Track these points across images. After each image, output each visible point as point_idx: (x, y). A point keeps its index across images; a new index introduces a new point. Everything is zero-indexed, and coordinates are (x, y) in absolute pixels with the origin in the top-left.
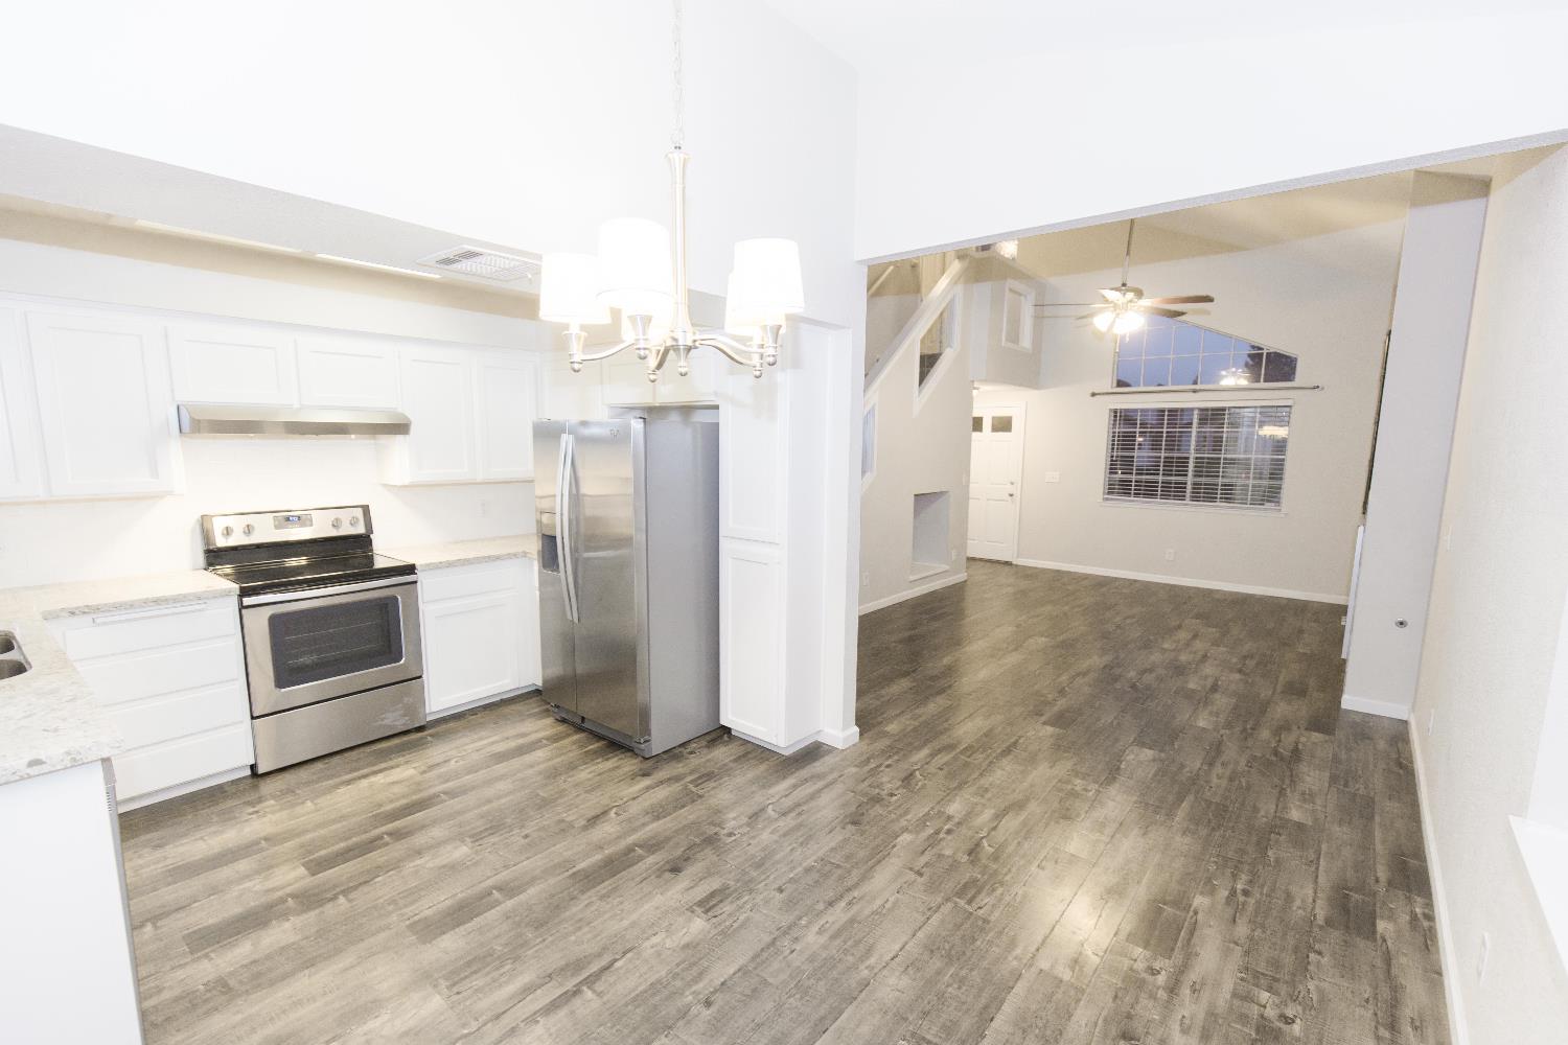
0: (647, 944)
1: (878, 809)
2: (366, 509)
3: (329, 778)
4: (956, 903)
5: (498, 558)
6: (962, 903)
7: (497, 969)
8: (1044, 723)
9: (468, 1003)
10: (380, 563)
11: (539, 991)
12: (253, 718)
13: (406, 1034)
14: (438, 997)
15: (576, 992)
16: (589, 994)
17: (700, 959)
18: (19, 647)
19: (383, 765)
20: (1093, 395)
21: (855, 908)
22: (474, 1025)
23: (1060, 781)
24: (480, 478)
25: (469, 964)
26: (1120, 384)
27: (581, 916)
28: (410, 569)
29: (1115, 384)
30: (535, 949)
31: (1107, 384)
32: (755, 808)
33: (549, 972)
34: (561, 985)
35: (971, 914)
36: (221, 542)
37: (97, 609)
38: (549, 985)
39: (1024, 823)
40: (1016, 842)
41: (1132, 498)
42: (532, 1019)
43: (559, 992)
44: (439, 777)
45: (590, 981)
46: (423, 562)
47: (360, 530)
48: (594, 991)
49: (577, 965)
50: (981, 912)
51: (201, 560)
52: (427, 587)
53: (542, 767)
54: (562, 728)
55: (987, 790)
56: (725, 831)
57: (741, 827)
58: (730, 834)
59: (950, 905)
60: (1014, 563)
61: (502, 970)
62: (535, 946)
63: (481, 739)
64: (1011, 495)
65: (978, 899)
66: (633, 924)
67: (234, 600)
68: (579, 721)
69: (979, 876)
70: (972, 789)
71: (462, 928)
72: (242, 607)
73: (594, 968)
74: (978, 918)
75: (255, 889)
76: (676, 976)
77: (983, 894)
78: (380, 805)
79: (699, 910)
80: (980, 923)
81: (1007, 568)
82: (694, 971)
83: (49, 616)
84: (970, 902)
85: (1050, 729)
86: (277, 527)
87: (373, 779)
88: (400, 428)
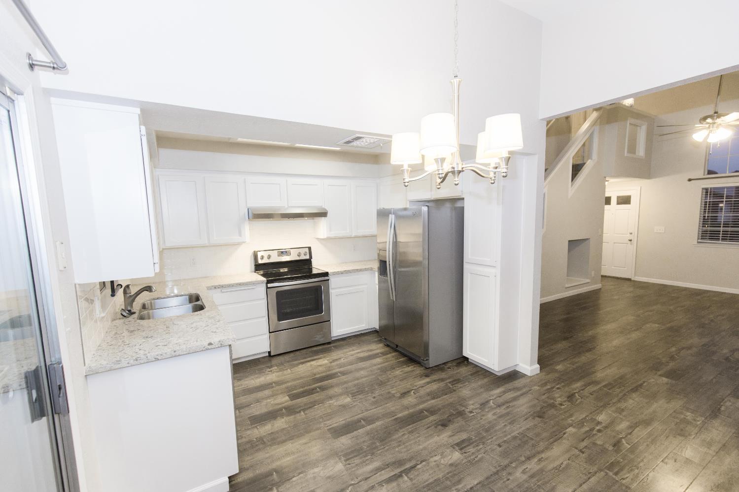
0: (432, 459)
1: (552, 412)
2: (310, 248)
3: (296, 360)
4: (607, 474)
5: (361, 270)
6: (611, 474)
7: (365, 457)
8: (660, 375)
9: (353, 469)
10: (315, 271)
11: (383, 471)
12: (270, 333)
13: (329, 477)
14: (341, 464)
15: (400, 476)
16: (406, 478)
17: (459, 473)
18: (201, 300)
19: (315, 357)
20: (690, 180)
21: (543, 464)
22: (356, 481)
23: (674, 412)
24: (353, 235)
25: (352, 452)
26: (710, 172)
27: (401, 439)
28: (326, 274)
29: (706, 172)
30: (381, 451)
31: (700, 173)
32: (483, 401)
33: (387, 463)
34: (393, 471)
35: (617, 481)
36: (260, 262)
37: (222, 287)
38: (388, 469)
39: (650, 434)
40: (645, 444)
41: (720, 242)
42: (381, 484)
43: (393, 474)
44: (337, 365)
45: (407, 471)
46: (332, 271)
47: (307, 257)
48: (408, 477)
49: (400, 463)
50: (624, 482)
51: (253, 268)
52: (333, 282)
53: (379, 366)
54: (387, 349)
55: (623, 410)
56: (468, 410)
57: (476, 409)
58: (471, 412)
59: (602, 474)
60: (632, 279)
61: (367, 458)
62: (381, 449)
63: (353, 350)
64: (631, 240)
65: (621, 474)
66: (425, 448)
67: (265, 285)
68: (395, 347)
69: (622, 460)
70: (614, 408)
71: (349, 435)
72: (267, 288)
73: (408, 466)
74: (622, 485)
75: (271, 403)
76: (447, 479)
77: (624, 472)
78: (315, 375)
79: (457, 448)
80: (624, 488)
81: (628, 283)
82: (456, 478)
83: (209, 288)
84: (616, 474)
85: (665, 380)
86: (278, 256)
87: (312, 363)
88: (323, 214)
